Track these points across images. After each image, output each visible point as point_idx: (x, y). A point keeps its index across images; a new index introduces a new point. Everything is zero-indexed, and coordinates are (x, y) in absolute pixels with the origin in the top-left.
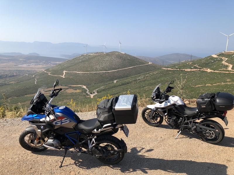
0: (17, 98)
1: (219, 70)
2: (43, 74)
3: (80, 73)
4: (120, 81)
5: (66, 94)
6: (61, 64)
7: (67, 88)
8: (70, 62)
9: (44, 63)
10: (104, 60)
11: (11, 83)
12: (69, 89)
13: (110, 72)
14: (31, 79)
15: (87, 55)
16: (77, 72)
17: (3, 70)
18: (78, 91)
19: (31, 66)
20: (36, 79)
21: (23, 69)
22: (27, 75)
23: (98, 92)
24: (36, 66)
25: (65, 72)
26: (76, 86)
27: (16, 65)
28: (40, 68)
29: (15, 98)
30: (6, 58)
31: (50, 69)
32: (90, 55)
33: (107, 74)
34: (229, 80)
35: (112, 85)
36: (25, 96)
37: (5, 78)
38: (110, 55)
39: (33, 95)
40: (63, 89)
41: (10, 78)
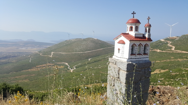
0: (16, 72)
1: (166, 50)
2: (36, 54)
3: (64, 54)
4: (93, 59)
6: (50, 47)
7: (53, 65)
8: (57, 46)
9: (38, 47)
10: (81, 44)
11: (13, 61)
13: (86, 53)
14: (27, 59)
15: (69, 40)
16: (62, 53)
17: (8, 52)
18: (62, 67)
19: (28, 49)
20: (30, 59)
21: (22, 51)
22: (25, 55)
23: (76, 68)
24: (32, 49)
25: (53, 53)
26: (61, 63)
27: (17, 49)
28: (35, 50)
30: (11, 44)
31: (42, 51)
32: (72, 40)
34: (173, 58)
35: (87, 62)
36: (22, 71)
37: (9, 58)
38: (86, 40)
39: (27, 70)
40: (51, 66)
41: (12, 58)
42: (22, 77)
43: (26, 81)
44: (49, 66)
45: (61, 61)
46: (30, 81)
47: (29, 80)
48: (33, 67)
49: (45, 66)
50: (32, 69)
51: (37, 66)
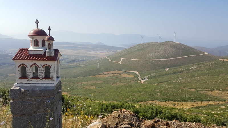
2: (105, 60)
3: (134, 61)
4: (172, 69)
5: (120, 78)
6: (119, 52)
7: (122, 73)
8: (127, 51)
9: (107, 51)
10: (157, 49)
11: (81, 66)
12: (124, 74)
13: (163, 60)
14: (95, 64)
15: (142, 44)
16: (132, 59)
17: (77, 56)
18: (131, 76)
19: (97, 53)
20: (99, 64)
21: (91, 55)
22: (93, 60)
23: (148, 78)
24: (100, 53)
25: (122, 59)
26: (130, 71)
27: (86, 52)
28: (103, 55)
29: (82, 78)
30: (80, 46)
31: (111, 56)
32: (145, 45)
33: (159, 62)
35: (163, 73)
36: (89, 77)
37: (77, 61)
38: (164, 44)
39: (94, 76)
40: (119, 73)
41: (81, 62)
42: (89, 84)
43: (92, 88)
44: (117, 73)
45: (131, 69)
46: (97, 88)
47: (95, 87)
48: (100, 74)
49: (113, 73)
50: (99, 75)
51: (105, 73)
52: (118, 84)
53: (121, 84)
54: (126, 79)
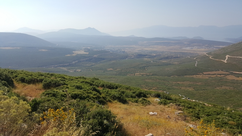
0: (178, 77)
2: (204, 57)
5: (225, 80)
6: (224, 48)
7: (228, 74)
8: (235, 46)
9: (207, 47)
11: (175, 63)
12: (230, 75)
14: (192, 61)
17: (170, 52)
18: (241, 78)
19: (194, 49)
20: (196, 62)
21: (186, 52)
22: (189, 57)
24: (198, 49)
25: (228, 57)
27: (181, 48)
28: (202, 51)
29: (176, 77)
30: (174, 42)
31: (212, 53)
36: (185, 76)
37: (171, 58)
39: (192, 76)
40: (224, 74)
41: (174, 59)
42: (186, 84)
43: (190, 90)
44: (221, 74)
46: (196, 90)
47: (194, 89)
49: (215, 74)
50: (197, 75)
51: (205, 73)
52: (223, 87)
53: (227, 88)
54: (233, 82)
